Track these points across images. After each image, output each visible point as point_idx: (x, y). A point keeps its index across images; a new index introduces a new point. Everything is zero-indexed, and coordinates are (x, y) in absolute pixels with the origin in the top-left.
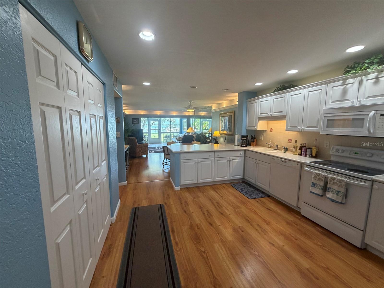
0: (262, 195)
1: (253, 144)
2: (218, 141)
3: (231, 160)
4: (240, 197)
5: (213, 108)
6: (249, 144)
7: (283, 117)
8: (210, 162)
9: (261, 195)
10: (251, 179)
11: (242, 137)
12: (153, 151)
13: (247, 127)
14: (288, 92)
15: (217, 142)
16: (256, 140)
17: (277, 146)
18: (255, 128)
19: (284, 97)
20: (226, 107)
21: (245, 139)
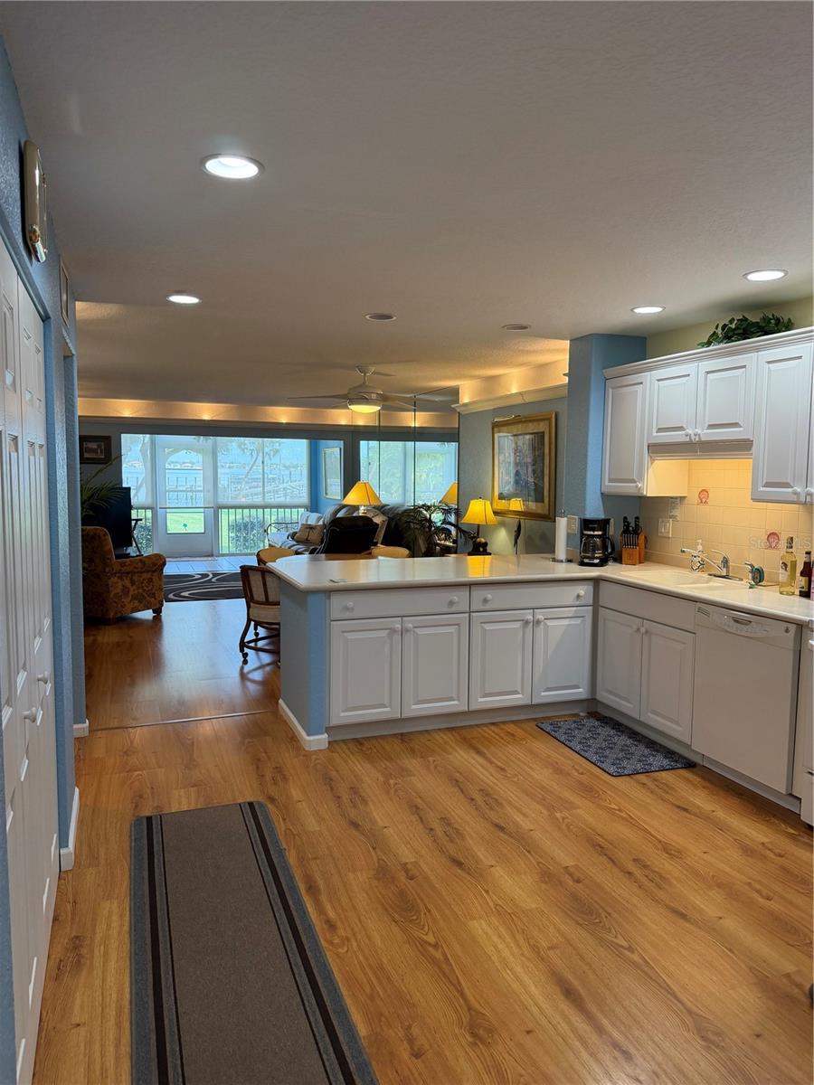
0: (665, 762)
1: (631, 556)
2: (486, 544)
3: (538, 622)
4: (576, 769)
5: (465, 398)
6: (612, 555)
7: (742, 447)
8: (452, 629)
9: (659, 761)
10: (620, 697)
11: (587, 524)
12: (186, 594)
13: (607, 483)
14: (758, 349)
15: (480, 549)
16: (642, 538)
17: (725, 562)
18: (637, 486)
19: (744, 367)
20: (521, 394)
21: (596, 533)
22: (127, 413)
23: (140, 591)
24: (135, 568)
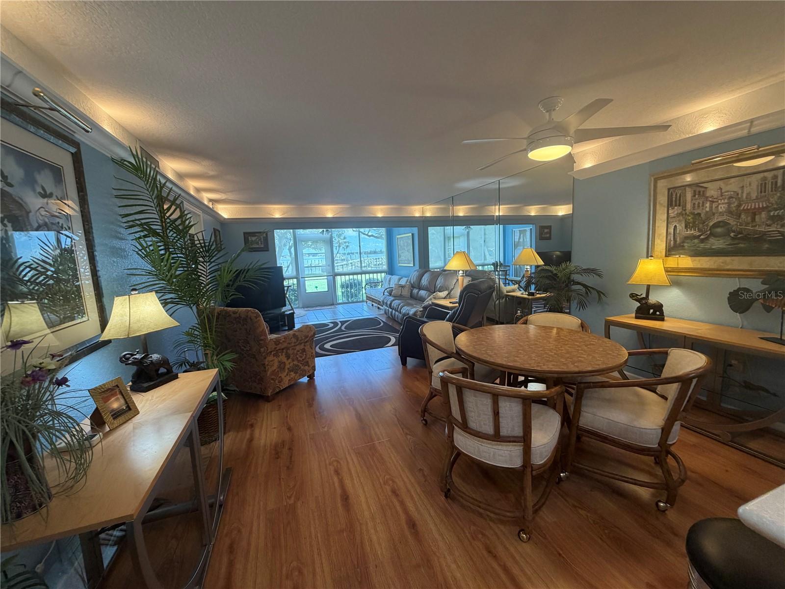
12: (328, 346)
22: (277, 215)
23: (295, 362)
24: (289, 343)
